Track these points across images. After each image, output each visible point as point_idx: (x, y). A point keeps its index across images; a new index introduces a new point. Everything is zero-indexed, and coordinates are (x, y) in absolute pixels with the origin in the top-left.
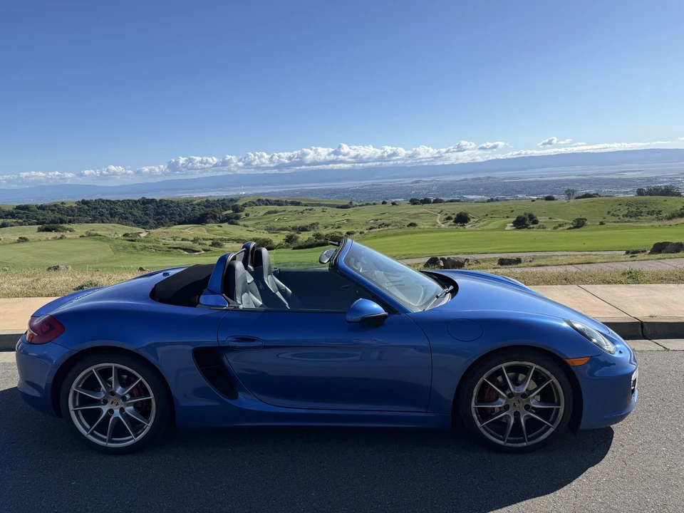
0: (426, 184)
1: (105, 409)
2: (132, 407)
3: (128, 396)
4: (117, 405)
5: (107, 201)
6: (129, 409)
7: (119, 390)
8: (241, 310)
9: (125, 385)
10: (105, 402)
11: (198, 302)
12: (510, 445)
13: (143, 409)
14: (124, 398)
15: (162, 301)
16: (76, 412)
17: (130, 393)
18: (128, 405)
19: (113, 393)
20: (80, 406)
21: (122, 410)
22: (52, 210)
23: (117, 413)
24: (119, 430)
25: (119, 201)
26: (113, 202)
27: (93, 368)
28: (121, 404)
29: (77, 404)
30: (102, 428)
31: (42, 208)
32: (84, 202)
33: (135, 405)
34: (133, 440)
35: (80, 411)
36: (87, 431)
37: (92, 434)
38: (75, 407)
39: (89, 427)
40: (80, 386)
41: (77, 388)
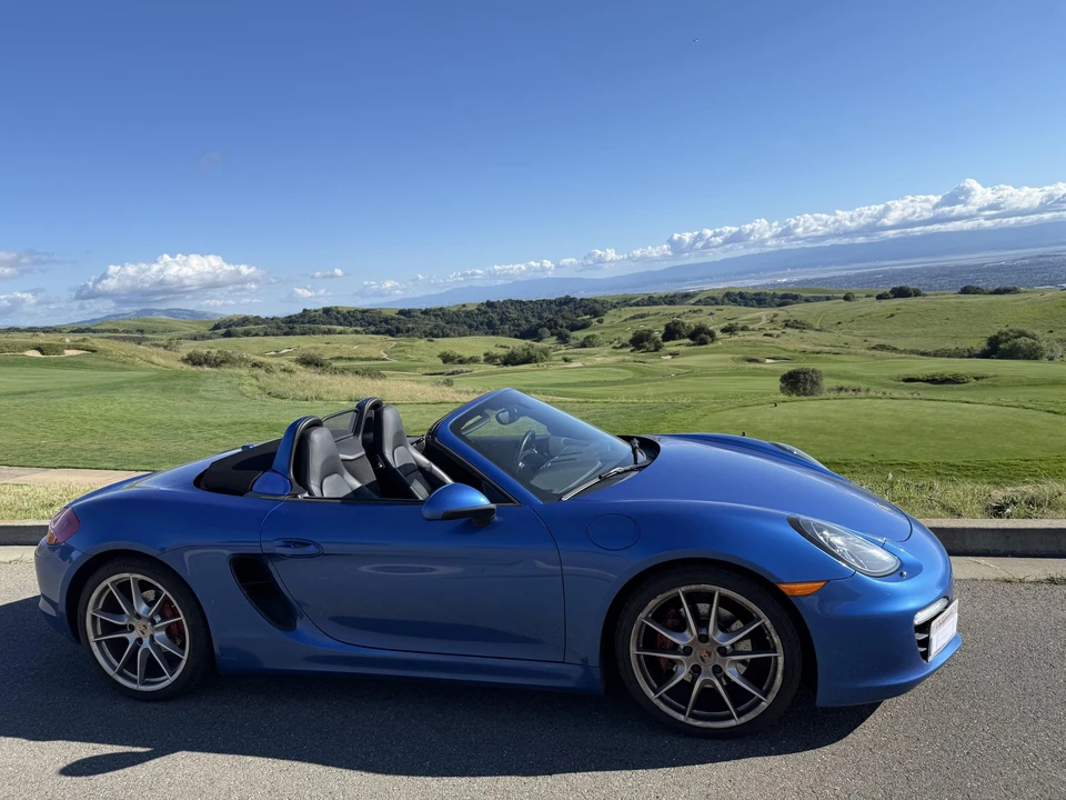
2: (164, 633)
3: (156, 618)
4: (145, 631)
6: (160, 637)
7: (143, 610)
8: (300, 501)
10: (132, 628)
11: (251, 491)
12: (699, 723)
14: (152, 621)
16: (99, 643)
18: (158, 629)
19: (137, 616)
21: (152, 638)
23: (146, 641)
27: (107, 582)
28: (150, 630)
29: (100, 633)
30: (130, 663)
34: (168, 680)
35: (104, 643)
36: (114, 668)
37: (120, 673)
38: (96, 636)
39: (117, 664)
40: (100, 607)
41: (94, 610)
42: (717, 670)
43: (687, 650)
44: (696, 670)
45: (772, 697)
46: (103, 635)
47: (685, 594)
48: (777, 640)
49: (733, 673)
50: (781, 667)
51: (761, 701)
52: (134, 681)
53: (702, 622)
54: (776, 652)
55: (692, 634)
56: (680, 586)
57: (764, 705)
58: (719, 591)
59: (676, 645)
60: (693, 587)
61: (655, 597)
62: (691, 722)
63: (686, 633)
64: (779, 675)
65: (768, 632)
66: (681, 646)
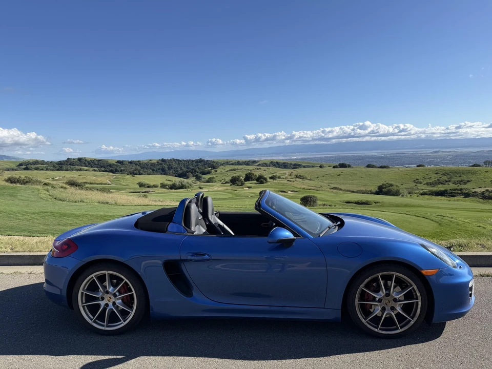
1: (102, 303)
2: (121, 301)
3: (117, 294)
4: (110, 300)
6: (119, 302)
7: (111, 289)
8: (195, 236)
9: (115, 286)
10: (103, 299)
11: (167, 231)
12: (384, 332)
13: (128, 302)
14: (115, 295)
15: (142, 229)
16: (83, 307)
17: (119, 291)
18: (118, 299)
19: (107, 292)
20: (86, 302)
21: (114, 303)
22: (136, 164)
23: (111, 304)
24: (113, 319)
27: (93, 275)
28: (113, 299)
29: (84, 302)
30: (101, 318)
31: (131, 162)
33: (123, 299)
34: (122, 324)
35: (86, 307)
36: (91, 320)
37: (95, 322)
38: (82, 303)
39: (92, 317)
40: (86, 288)
41: (83, 290)
42: (393, 309)
43: (380, 300)
44: (383, 309)
45: (415, 319)
46: (85, 303)
47: (381, 276)
48: (418, 294)
49: (399, 309)
50: (420, 306)
51: (410, 321)
52: (103, 326)
53: (388, 288)
54: (418, 300)
55: (383, 292)
56: (379, 273)
57: (412, 322)
58: (396, 274)
59: (375, 298)
60: (385, 273)
61: (368, 278)
62: (381, 332)
63: (381, 292)
64: (419, 310)
65: (415, 291)
66: (377, 299)
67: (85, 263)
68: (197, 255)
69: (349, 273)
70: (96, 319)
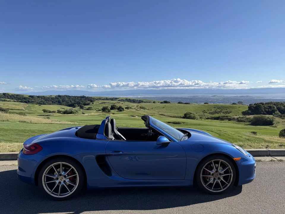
0: (218, 97)
1: (57, 182)
2: (69, 180)
3: (67, 176)
4: (62, 179)
5: (68, 96)
6: (67, 180)
7: (63, 173)
9: (65, 171)
10: (57, 179)
11: (96, 138)
13: (73, 180)
14: (65, 177)
15: (80, 137)
16: (45, 184)
17: (67, 174)
18: (67, 179)
19: (61, 175)
20: (46, 182)
21: (64, 181)
22: (42, 98)
23: (62, 182)
24: (64, 190)
25: (72, 96)
26: (70, 97)
27: (52, 165)
28: (64, 179)
29: (45, 181)
30: (56, 191)
32: (59, 96)
33: (70, 179)
34: (70, 193)
36: (50, 192)
37: (52, 193)
38: (45, 182)
39: (50, 190)
40: (47, 173)
41: (45, 174)
42: (219, 178)
43: (213, 175)
44: (214, 179)
45: (230, 184)
47: (214, 161)
48: (232, 171)
49: (222, 179)
50: (232, 177)
51: (227, 185)
52: (58, 195)
53: (217, 168)
54: (231, 173)
55: (215, 170)
56: (212, 160)
57: (228, 186)
58: (221, 160)
59: (210, 173)
60: (216, 160)
61: (207, 163)
62: (213, 191)
63: (213, 170)
64: (232, 179)
65: (230, 169)
66: (211, 174)
67: (47, 158)
68: (116, 152)
69: (197, 160)
70: (53, 191)
